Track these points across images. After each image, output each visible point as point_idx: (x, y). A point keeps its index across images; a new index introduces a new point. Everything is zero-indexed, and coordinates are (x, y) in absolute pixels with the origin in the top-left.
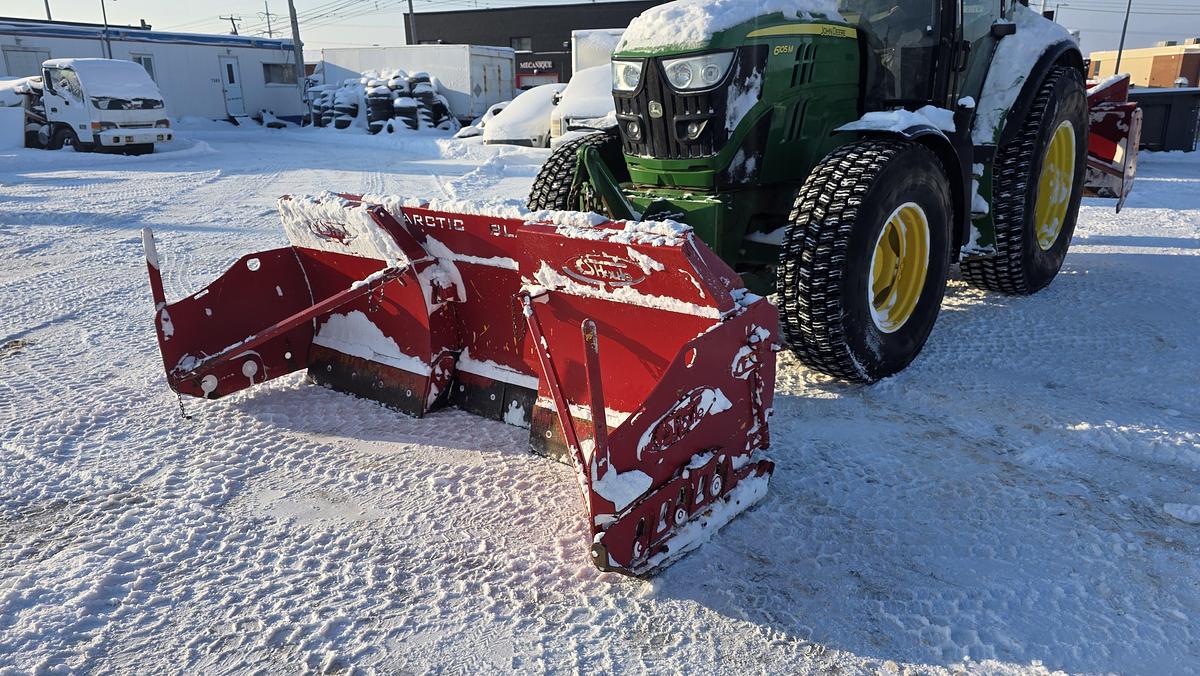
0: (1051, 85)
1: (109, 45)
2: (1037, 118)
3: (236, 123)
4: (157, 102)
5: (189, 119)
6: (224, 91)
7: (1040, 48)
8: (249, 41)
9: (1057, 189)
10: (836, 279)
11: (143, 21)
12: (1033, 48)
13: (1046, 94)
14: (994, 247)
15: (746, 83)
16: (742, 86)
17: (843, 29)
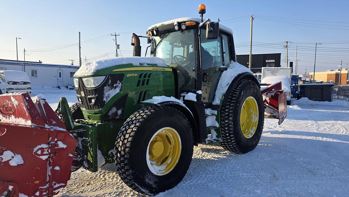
0: (240, 86)
1: (25, 67)
2: (235, 97)
3: (60, 88)
4: (28, 83)
5: (45, 87)
6: (58, 79)
7: (235, 74)
8: (67, 66)
9: (254, 117)
10: (127, 158)
11: (40, 61)
12: (233, 75)
13: (238, 89)
14: (221, 139)
15: (114, 86)
16: (112, 87)
17: (164, 68)
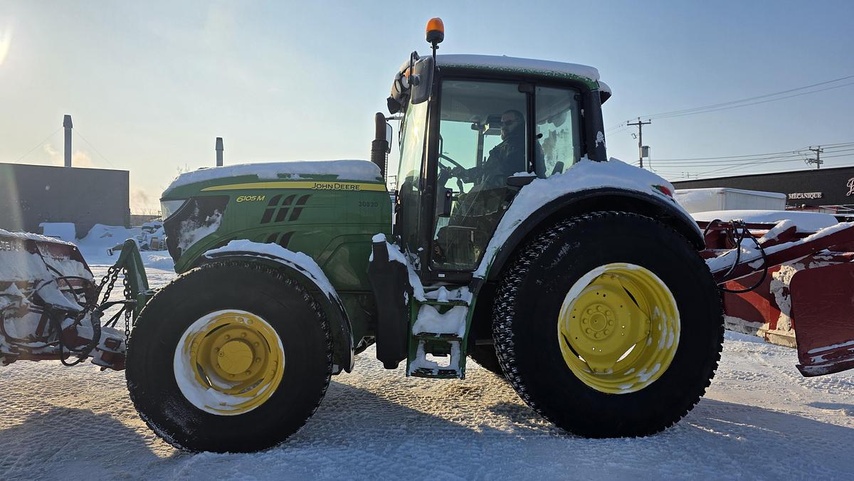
0: (563, 228)
9: (665, 333)
13: (552, 237)
15: (207, 220)
16: (202, 222)
17: (355, 184)
